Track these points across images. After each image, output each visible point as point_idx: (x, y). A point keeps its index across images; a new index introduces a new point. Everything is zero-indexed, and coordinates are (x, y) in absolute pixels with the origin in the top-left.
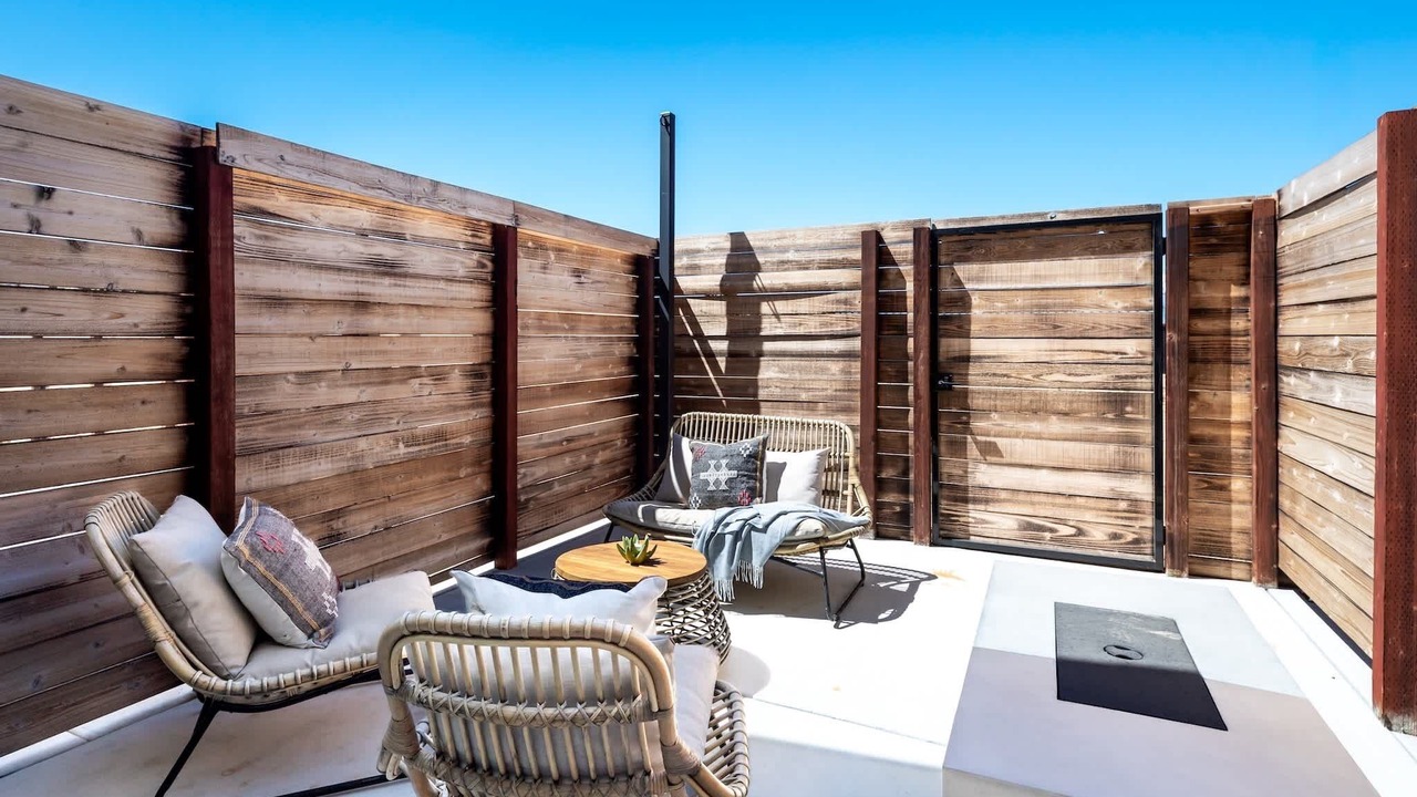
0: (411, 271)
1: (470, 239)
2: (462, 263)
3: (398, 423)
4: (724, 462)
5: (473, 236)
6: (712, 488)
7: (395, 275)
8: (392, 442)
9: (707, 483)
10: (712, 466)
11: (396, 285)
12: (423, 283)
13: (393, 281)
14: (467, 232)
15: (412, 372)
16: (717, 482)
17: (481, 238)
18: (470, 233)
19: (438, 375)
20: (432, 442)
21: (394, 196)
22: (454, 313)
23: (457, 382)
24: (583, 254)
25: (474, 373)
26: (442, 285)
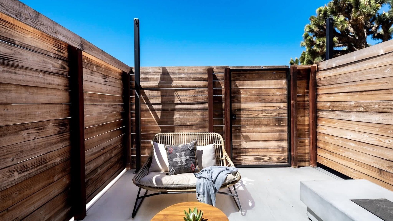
0: (20, 64)
1: (57, 52)
2: (53, 65)
3: (13, 160)
4: (183, 153)
5: (58, 51)
6: (179, 164)
7: (8, 65)
8: (8, 174)
9: (177, 162)
10: (178, 155)
11: (8, 72)
12: (28, 73)
13: (5, 69)
14: (55, 48)
15: (23, 127)
16: (181, 162)
17: (62, 53)
18: (57, 49)
19: (40, 127)
20: (37, 167)
21: (7, 10)
22: (49, 92)
23: (51, 129)
24: (106, 69)
25: (61, 124)
26: (41, 75)
